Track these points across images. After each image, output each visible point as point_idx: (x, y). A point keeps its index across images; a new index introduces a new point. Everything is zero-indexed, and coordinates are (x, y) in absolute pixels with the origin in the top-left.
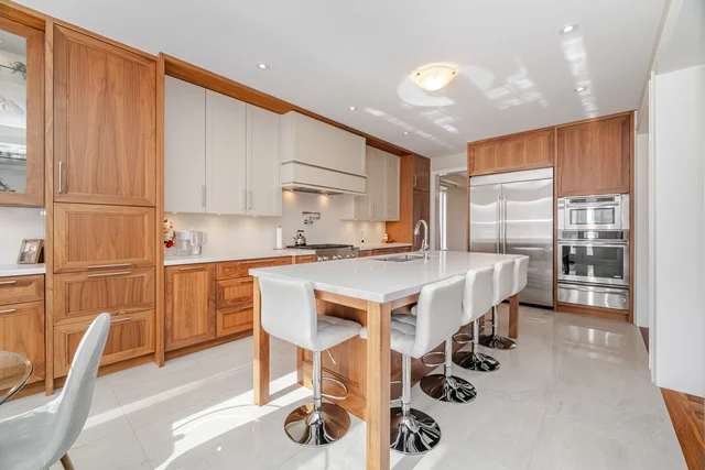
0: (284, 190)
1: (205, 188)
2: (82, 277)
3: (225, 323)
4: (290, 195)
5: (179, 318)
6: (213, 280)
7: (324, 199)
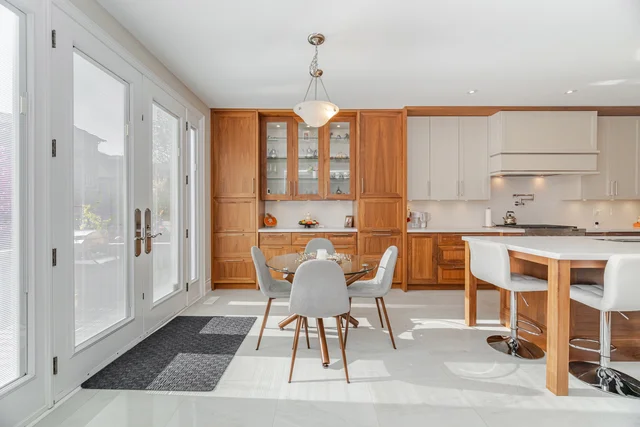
0: (492, 177)
1: (429, 183)
2: (370, 235)
3: (443, 276)
4: (498, 181)
5: (415, 267)
6: (436, 246)
7: (539, 181)
